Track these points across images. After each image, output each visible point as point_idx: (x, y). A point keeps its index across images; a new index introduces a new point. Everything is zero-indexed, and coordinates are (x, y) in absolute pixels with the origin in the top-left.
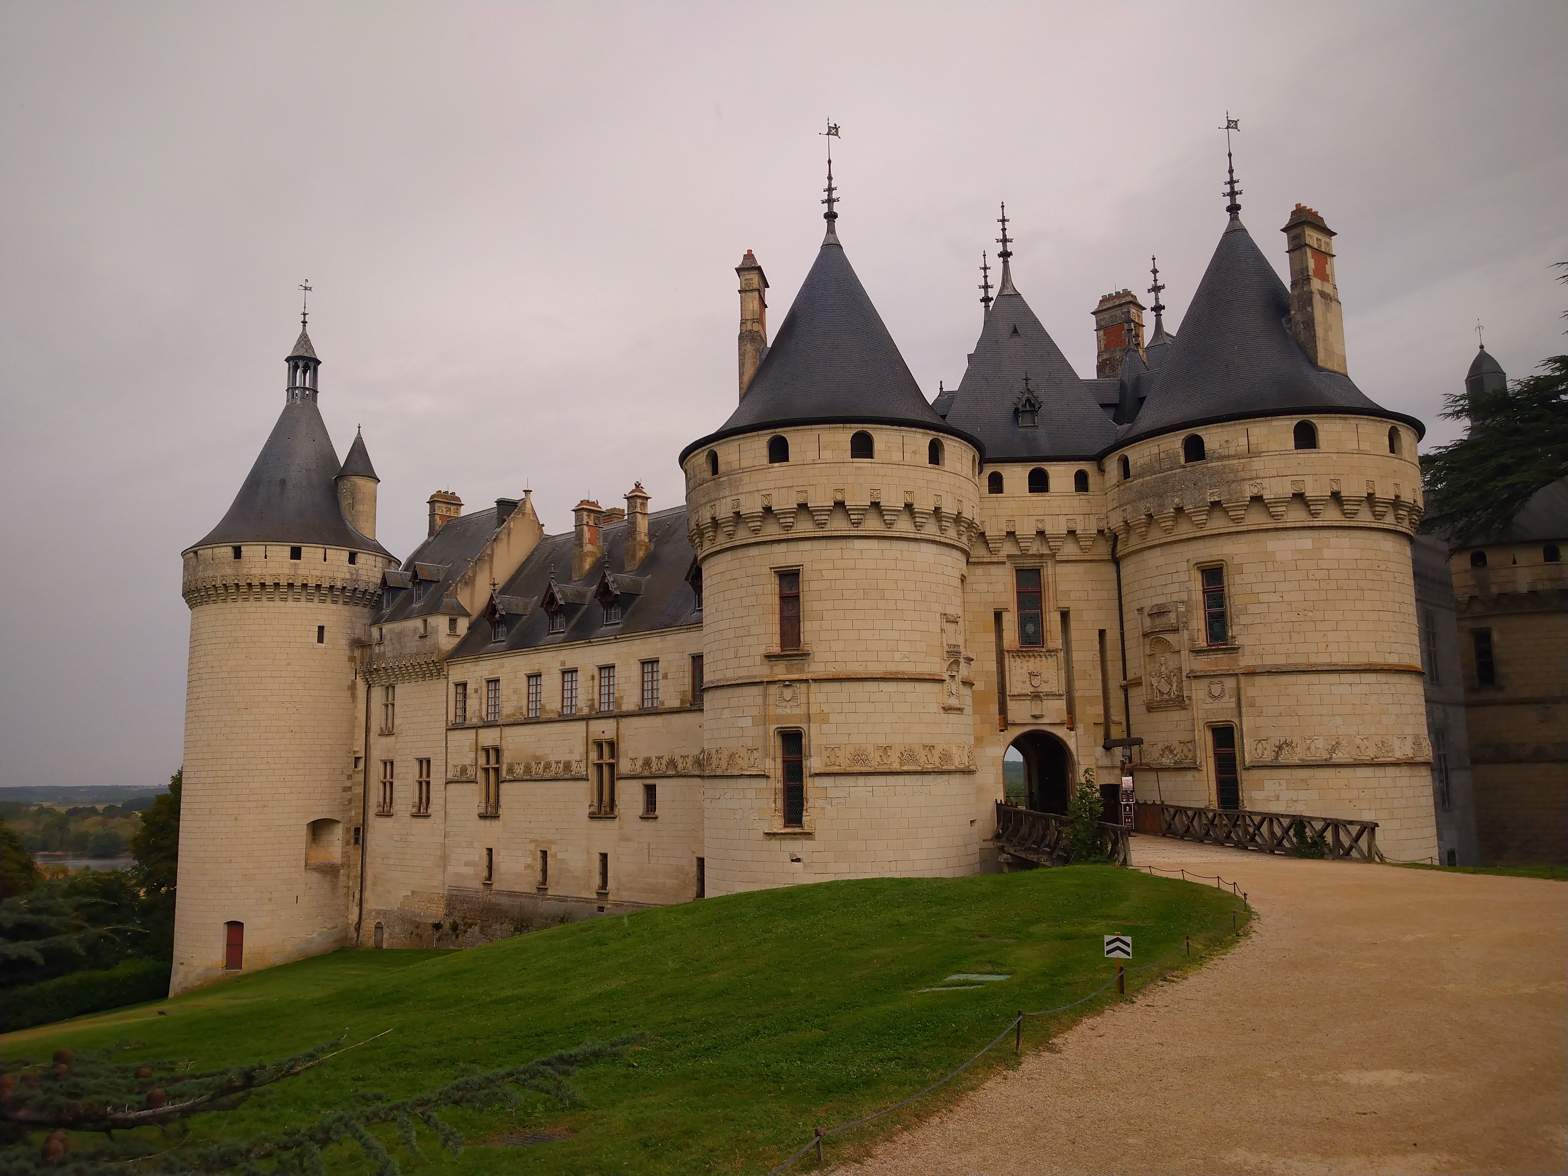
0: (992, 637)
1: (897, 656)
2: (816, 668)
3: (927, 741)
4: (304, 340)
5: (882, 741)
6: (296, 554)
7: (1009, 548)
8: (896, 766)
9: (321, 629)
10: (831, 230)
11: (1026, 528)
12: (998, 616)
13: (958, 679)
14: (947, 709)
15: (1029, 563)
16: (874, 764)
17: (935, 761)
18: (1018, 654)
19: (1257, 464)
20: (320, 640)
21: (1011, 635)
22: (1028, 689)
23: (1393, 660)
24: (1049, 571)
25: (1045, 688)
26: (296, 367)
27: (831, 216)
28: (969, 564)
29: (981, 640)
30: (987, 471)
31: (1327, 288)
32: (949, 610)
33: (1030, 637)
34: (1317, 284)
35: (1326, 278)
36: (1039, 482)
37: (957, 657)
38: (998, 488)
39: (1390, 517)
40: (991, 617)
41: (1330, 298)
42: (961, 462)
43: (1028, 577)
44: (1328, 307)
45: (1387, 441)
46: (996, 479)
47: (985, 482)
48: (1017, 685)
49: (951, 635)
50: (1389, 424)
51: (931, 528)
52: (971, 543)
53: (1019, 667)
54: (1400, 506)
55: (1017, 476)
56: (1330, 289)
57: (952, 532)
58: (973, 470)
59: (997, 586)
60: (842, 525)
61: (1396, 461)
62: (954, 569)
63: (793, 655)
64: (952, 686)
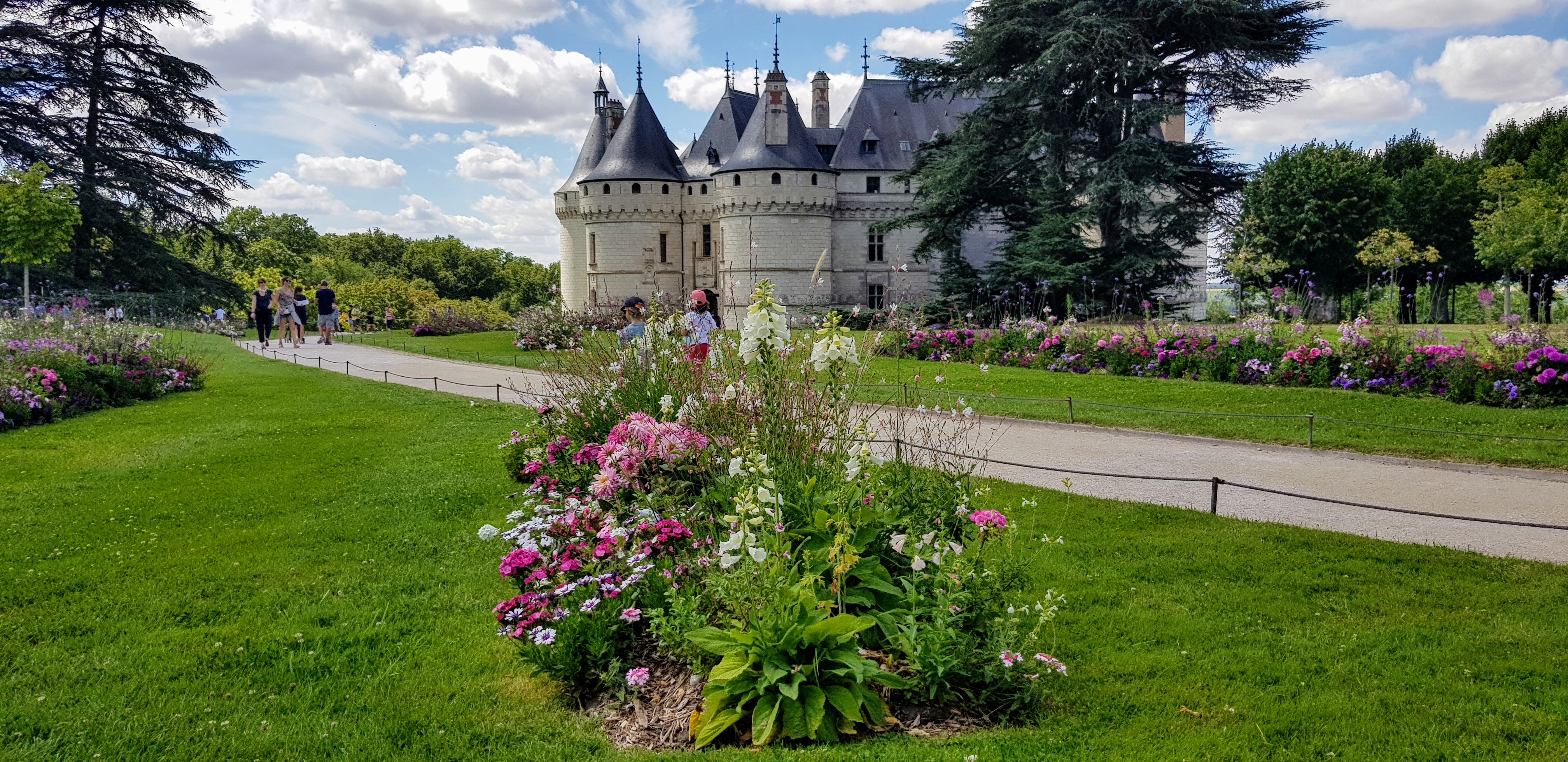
0: (691, 253)
1: (621, 265)
2: (598, 269)
5: (616, 295)
7: (695, 217)
10: (640, 86)
11: (699, 210)
12: (695, 243)
13: (654, 271)
14: (644, 283)
15: (706, 223)
18: (700, 259)
21: (700, 251)
22: (702, 273)
23: (773, 266)
24: (712, 225)
25: (708, 273)
27: (640, 80)
28: (682, 224)
29: (688, 254)
30: (687, 185)
31: (779, 107)
32: (648, 247)
33: (707, 252)
34: (772, 107)
35: (780, 102)
36: (704, 190)
37: (650, 263)
38: (690, 193)
39: (774, 210)
40: (692, 245)
41: (780, 111)
42: (651, 189)
43: (707, 228)
44: (777, 116)
45: (770, 179)
46: (690, 189)
47: (686, 190)
48: (699, 272)
49: (648, 256)
50: (772, 172)
51: (636, 216)
52: (671, 218)
53: (700, 265)
54: (778, 205)
55: (697, 187)
56: (782, 107)
57: (649, 217)
58: (666, 190)
59: (693, 232)
60: (603, 218)
61: (775, 187)
62: (653, 230)
63: (593, 265)
64: (649, 274)
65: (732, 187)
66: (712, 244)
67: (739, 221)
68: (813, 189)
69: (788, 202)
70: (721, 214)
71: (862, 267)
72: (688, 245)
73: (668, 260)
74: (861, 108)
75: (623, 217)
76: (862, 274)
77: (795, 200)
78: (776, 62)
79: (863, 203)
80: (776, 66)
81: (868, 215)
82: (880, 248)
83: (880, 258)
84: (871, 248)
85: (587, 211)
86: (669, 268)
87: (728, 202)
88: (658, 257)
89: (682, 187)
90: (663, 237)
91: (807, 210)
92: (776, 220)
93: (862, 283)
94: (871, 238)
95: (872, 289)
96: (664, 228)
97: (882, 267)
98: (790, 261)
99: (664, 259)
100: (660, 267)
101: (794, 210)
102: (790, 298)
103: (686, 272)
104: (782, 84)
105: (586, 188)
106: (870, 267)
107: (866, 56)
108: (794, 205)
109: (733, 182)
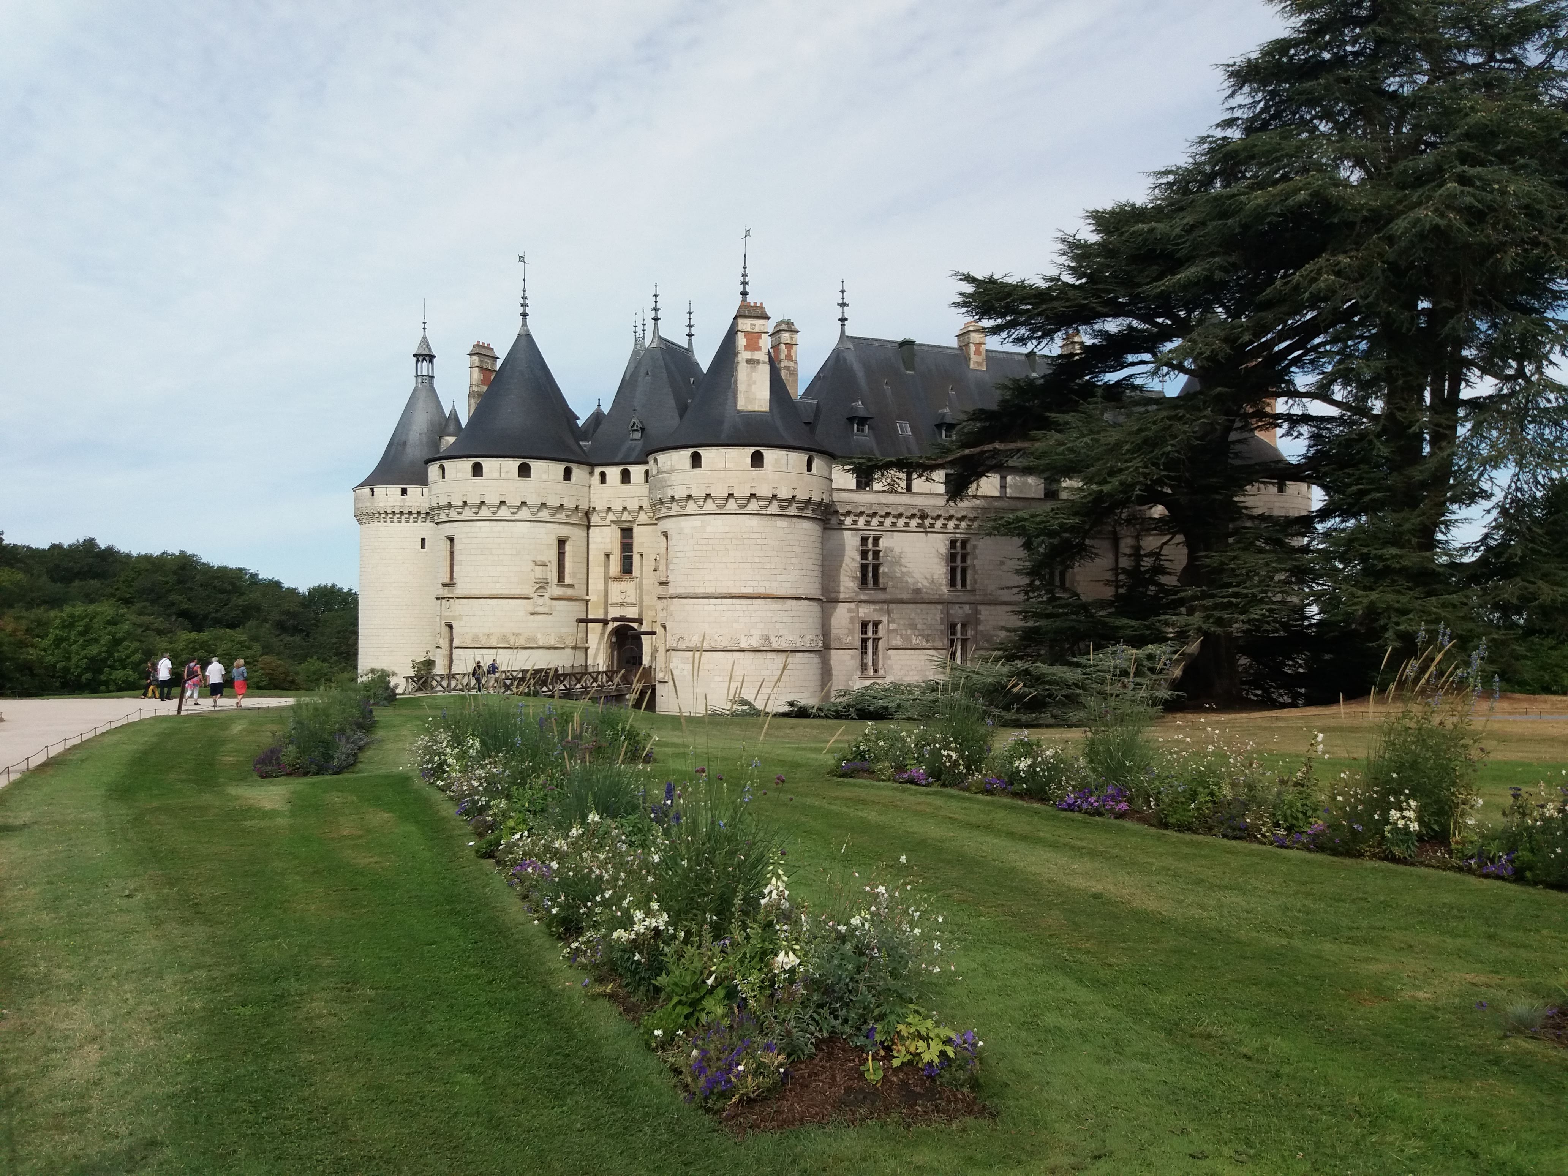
0: (602, 570)
1: (498, 585)
2: (459, 591)
3: (516, 632)
4: (425, 341)
5: (487, 632)
6: (404, 492)
7: (611, 517)
8: (494, 645)
9: (423, 540)
10: (524, 324)
11: (617, 506)
12: (607, 555)
13: (547, 596)
14: (533, 614)
15: (626, 526)
16: (483, 643)
17: (522, 642)
18: (615, 579)
19: (673, 476)
20: (423, 547)
21: (614, 568)
22: (620, 601)
23: (750, 591)
24: (636, 530)
25: (628, 600)
26: (418, 361)
27: (524, 315)
28: (589, 527)
29: (597, 572)
30: (598, 470)
31: (758, 355)
32: (540, 558)
33: (627, 568)
34: (748, 354)
35: (758, 349)
36: (625, 477)
37: (542, 585)
38: (603, 481)
39: (752, 507)
40: (602, 558)
41: (758, 362)
42: (546, 474)
43: (627, 533)
44: (754, 369)
45: (749, 460)
46: (603, 475)
47: (597, 475)
48: (614, 598)
49: (539, 572)
50: (752, 449)
51: (522, 513)
52: (573, 517)
53: (615, 587)
54: (759, 499)
55: (613, 474)
56: (763, 355)
57: (542, 513)
58: (567, 474)
59: (606, 539)
60: (470, 514)
61: (755, 472)
62: (548, 534)
63: (450, 584)
64: (540, 601)
65: (684, 470)
66: (636, 558)
67: (697, 521)
68: (809, 477)
69: (775, 496)
70: (662, 512)
71: (852, 596)
72: (596, 557)
73: (568, 580)
75: (503, 513)
76: (852, 605)
77: (782, 494)
78: (744, 294)
79: (855, 505)
81: (861, 521)
82: (875, 567)
83: (875, 582)
84: (864, 568)
85: (444, 503)
86: (569, 592)
87: (677, 494)
88: (554, 576)
89: (591, 473)
90: (562, 542)
91: (799, 510)
92: (755, 521)
93: (852, 619)
94: (864, 554)
95: (864, 625)
96: (564, 531)
97: (879, 595)
98: (774, 585)
99: (561, 578)
100: (558, 591)
102: (774, 640)
103: (592, 597)
104: (760, 323)
105: (442, 468)
106: (863, 595)
107: (843, 304)
108: (782, 500)
109: (688, 462)
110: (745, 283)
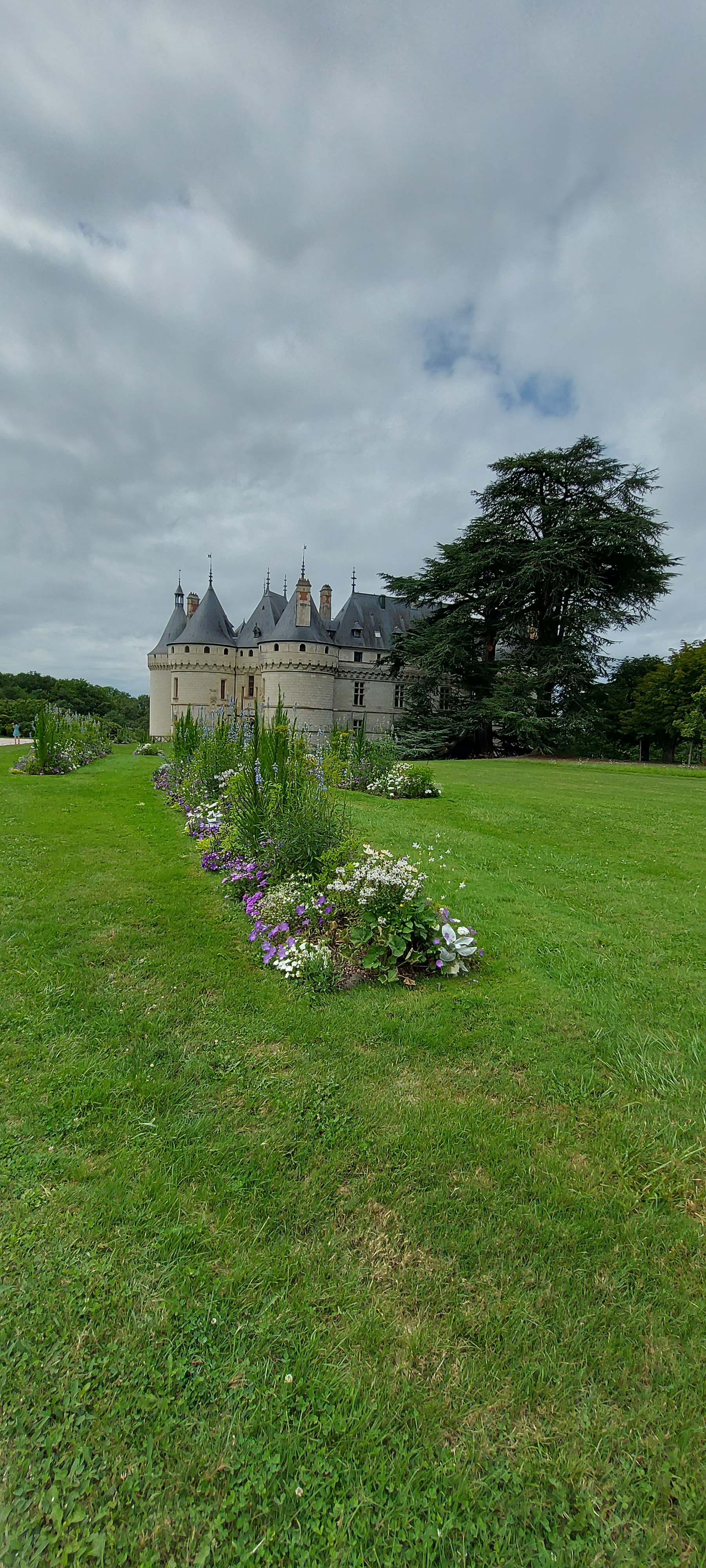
0: (241, 694)
1: (195, 700)
2: (179, 702)
7: (245, 671)
10: (211, 585)
11: (247, 666)
12: (243, 688)
13: (217, 704)
15: (251, 675)
18: (246, 698)
19: (267, 654)
21: (246, 694)
24: (255, 677)
27: (211, 581)
28: (235, 675)
29: (239, 695)
30: (240, 650)
31: (305, 602)
32: (213, 689)
33: (251, 694)
34: (301, 602)
35: (304, 599)
36: (251, 654)
37: (214, 700)
38: (242, 655)
39: (300, 668)
40: (241, 689)
41: (306, 605)
42: (217, 652)
43: (251, 678)
44: (304, 608)
45: (299, 648)
46: (242, 652)
47: (239, 653)
48: (245, 706)
49: (213, 694)
50: (300, 643)
51: (206, 669)
52: (229, 671)
53: (246, 702)
54: (303, 665)
55: (246, 652)
56: (308, 602)
57: (215, 669)
58: (226, 652)
59: (243, 680)
60: (184, 669)
61: (302, 653)
62: (217, 678)
63: (176, 699)
64: (213, 707)
65: (272, 652)
66: (255, 689)
67: (276, 674)
68: (326, 656)
69: (310, 664)
70: (264, 670)
71: (350, 709)
72: (239, 688)
73: (226, 698)
74: (350, 608)
75: (198, 669)
76: (350, 713)
77: (314, 663)
78: (303, 574)
79: (352, 668)
80: (303, 577)
81: (355, 676)
82: (362, 697)
83: (361, 703)
84: (356, 697)
85: (173, 663)
86: (226, 703)
87: (270, 662)
88: (219, 695)
89: (237, 651)
90: (223, 682)
91: (321, 670)
92: (301, 675)
93: (349, 719)
94: (356, 691)
95: (355, 723)
96: (224, 677)
97: (362, 710)
98: (309, 703)
99: (223, 697)
100: (221, 703)
101: (314, 669)
103: (237, 706)
104: (308, 587)
105: (173, 648)
106: (355, 709)
107: (354, 578)
108: (313, 666)
109: (273, 648)
110: (303, 570)
